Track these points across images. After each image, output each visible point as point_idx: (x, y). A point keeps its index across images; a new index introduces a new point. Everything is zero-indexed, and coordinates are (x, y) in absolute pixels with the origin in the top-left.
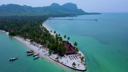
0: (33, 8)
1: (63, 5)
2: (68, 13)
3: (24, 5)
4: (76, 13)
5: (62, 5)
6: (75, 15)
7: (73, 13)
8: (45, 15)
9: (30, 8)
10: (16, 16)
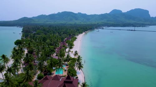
0: (88, 15)
1: (128, 12)
2: (132, 22)
3: (79, 13)
4: (145, 23)
5: (126, 12)
6: (143, 25)
7: (142, 22)
8: (98, 23)
9: (84, 16)
10: (65, 24)
